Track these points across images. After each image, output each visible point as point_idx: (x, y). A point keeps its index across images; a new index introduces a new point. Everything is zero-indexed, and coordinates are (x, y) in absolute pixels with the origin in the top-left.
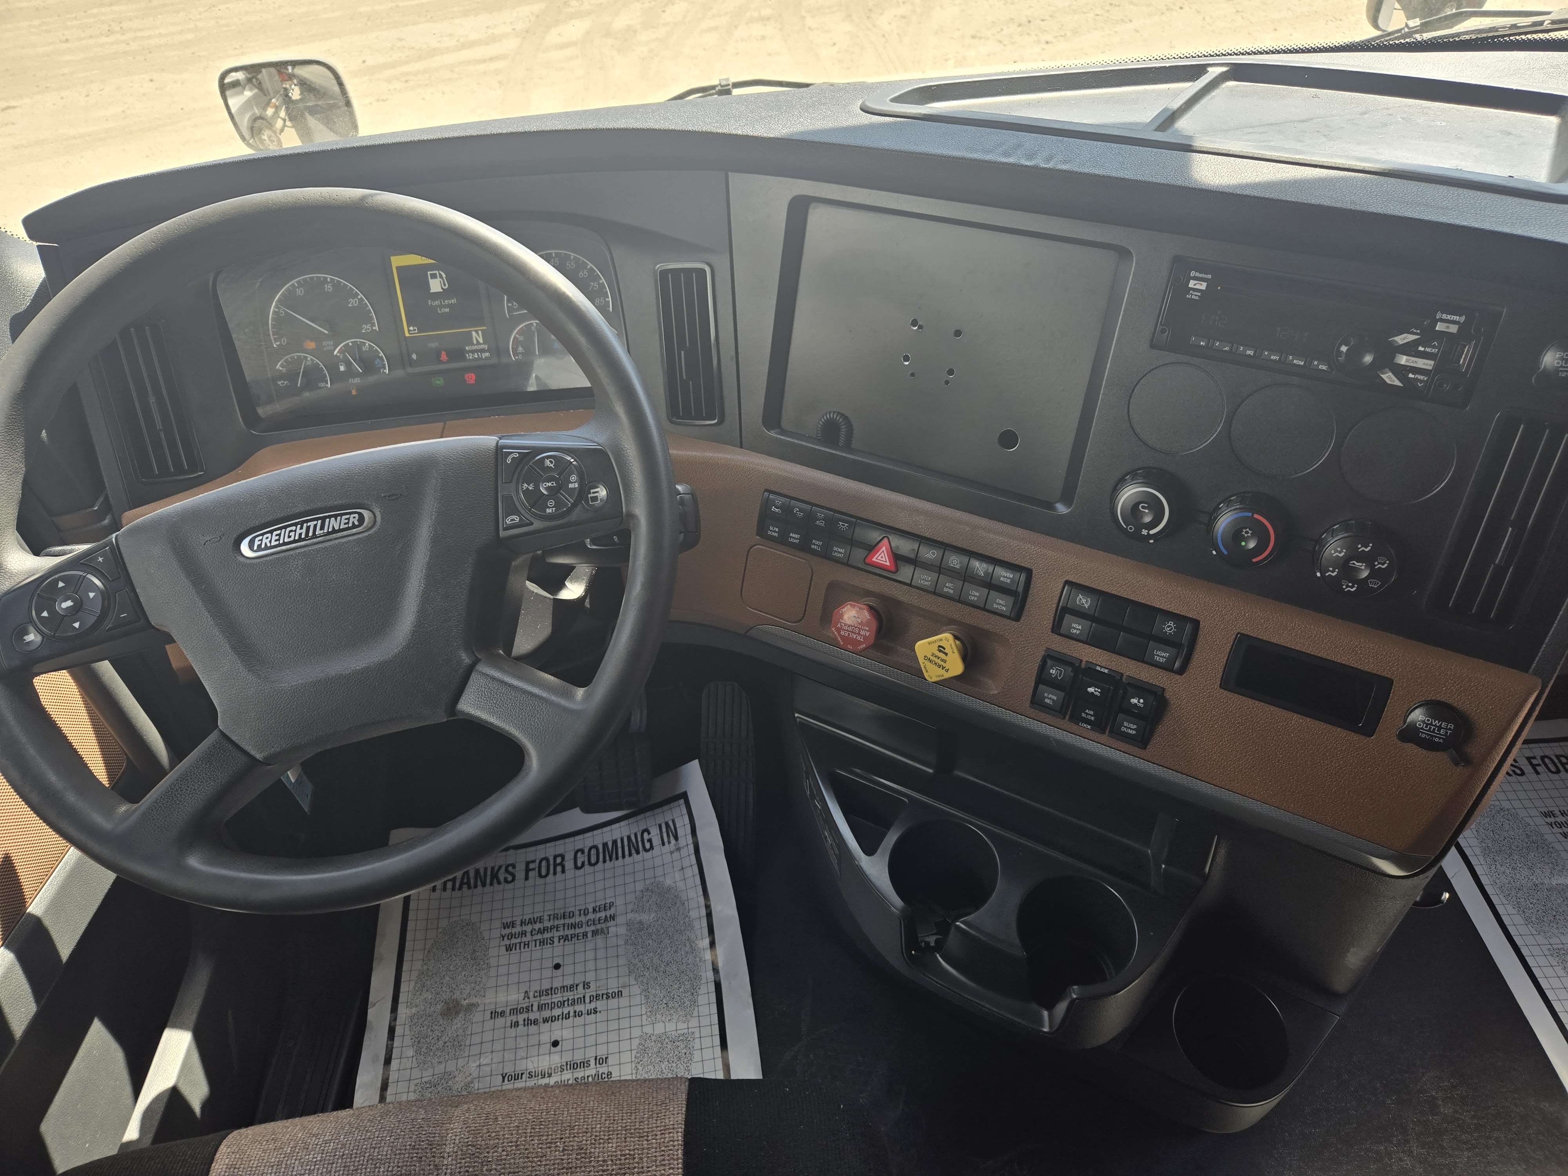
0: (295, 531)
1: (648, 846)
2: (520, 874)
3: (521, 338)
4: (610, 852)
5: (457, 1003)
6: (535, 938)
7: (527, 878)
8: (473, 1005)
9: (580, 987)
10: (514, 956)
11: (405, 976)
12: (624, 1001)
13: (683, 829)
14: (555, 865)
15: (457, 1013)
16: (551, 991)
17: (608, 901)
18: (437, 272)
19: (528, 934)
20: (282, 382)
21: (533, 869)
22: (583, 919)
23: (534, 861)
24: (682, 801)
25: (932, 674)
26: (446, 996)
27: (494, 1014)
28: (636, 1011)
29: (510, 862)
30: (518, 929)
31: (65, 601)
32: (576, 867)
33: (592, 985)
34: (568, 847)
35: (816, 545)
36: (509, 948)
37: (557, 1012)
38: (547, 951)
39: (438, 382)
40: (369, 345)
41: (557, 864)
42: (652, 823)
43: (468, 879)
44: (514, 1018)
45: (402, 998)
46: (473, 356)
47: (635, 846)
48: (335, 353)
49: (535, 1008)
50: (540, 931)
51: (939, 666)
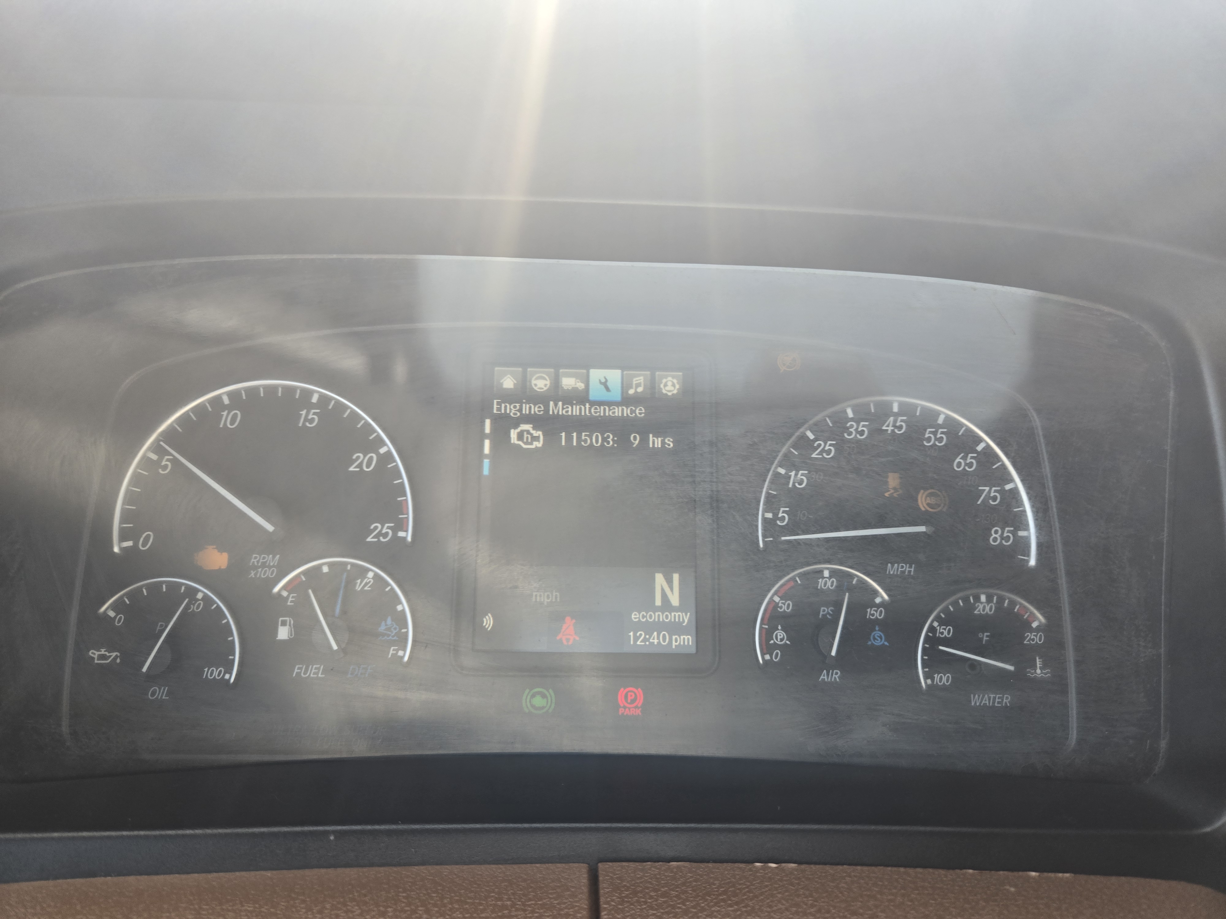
20: (103, 652)
39: (538, 701)
40: (376, 575)
46: (644, 640)
48: (276, 590)
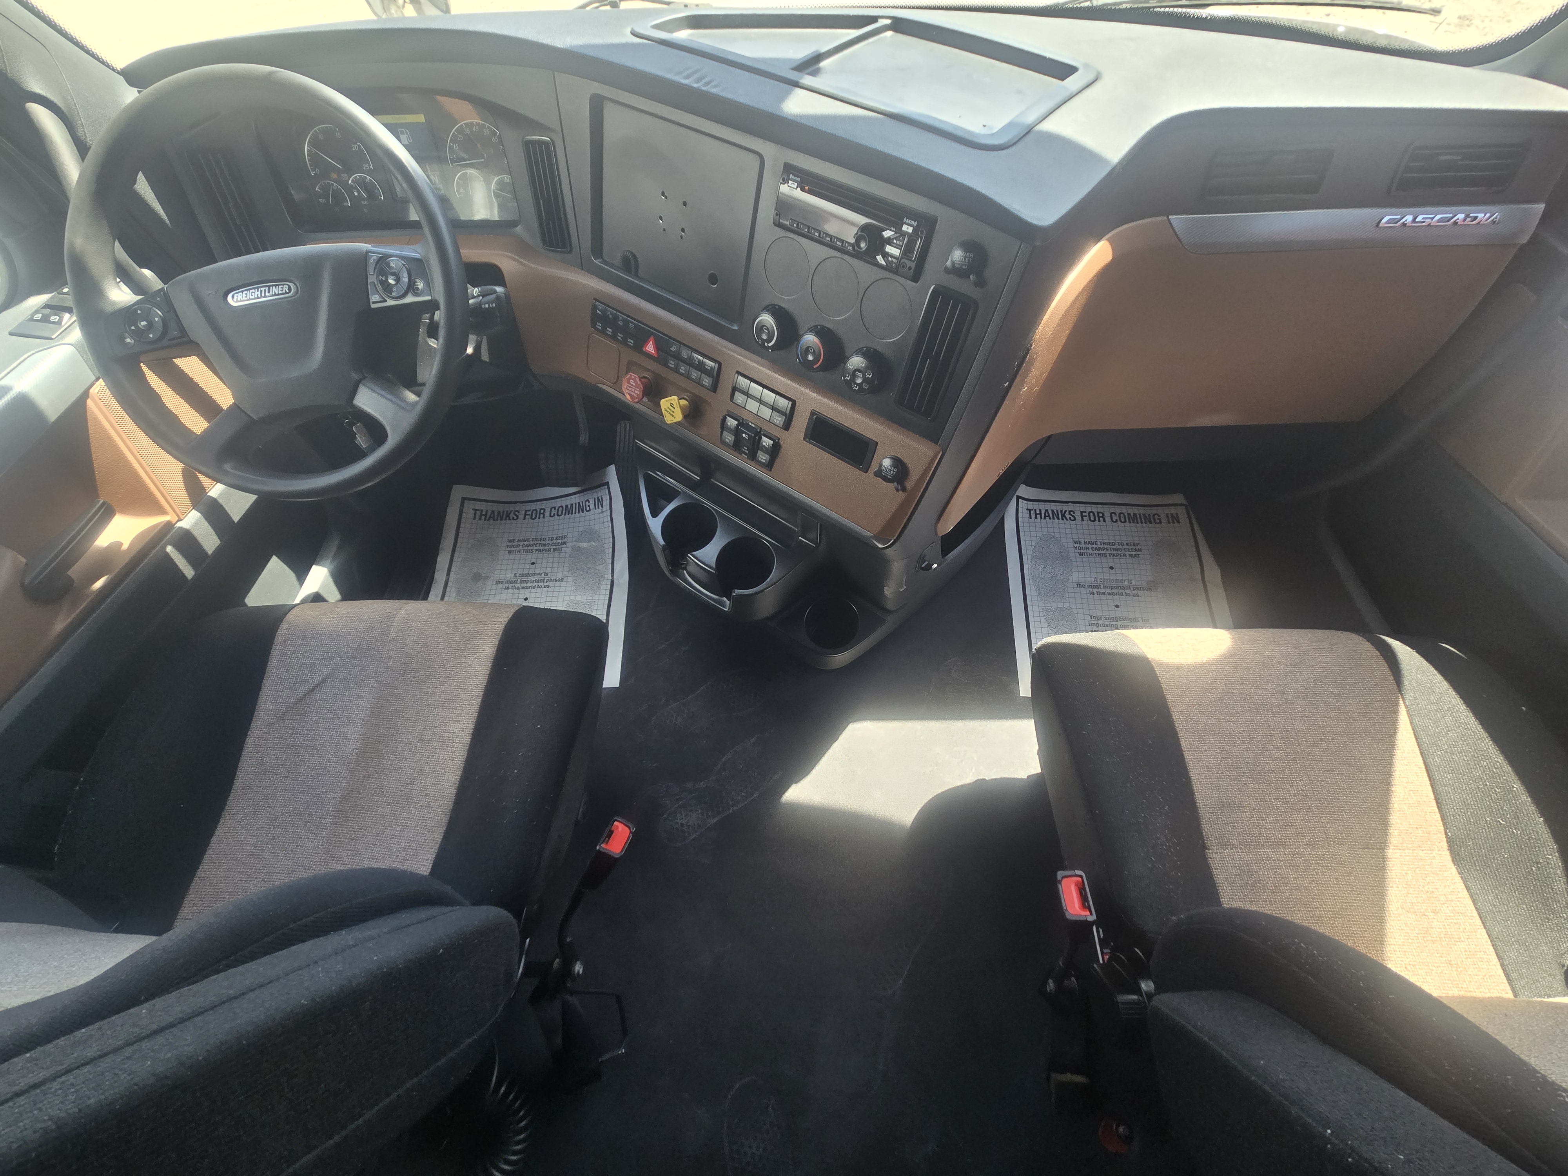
0: (254, 292)
1: (588, 509)
2: (521, 516)
3: (461, 182)
4: (569, 510)
5: (480, 575)
6: (524, 548)
7: (524, 519)
8: (488, 577)
9: (543, 575)
10: (512, 557)
11: (455, 559)
12: (563, 584)
13: (606, 503)
14: (540, 513)
15: (480, 580)
16: (528, 575)
17: (564, 535)
18: (403, 130)
19: (521, 547)
20: (319, 199)
21: (529, 515)
22: (550, 542)
23: (529, 511)
24: (606, 487)
25: (669, 419)
26: (475, 571)
27: (498, 582)
28: (569, 589)
29: (517, 509)
30: (516, 543)
31: (143, 321)
32: (551, 516)
33: (549, 574)
34: (547, 505)
35: (620, 337)
36: (510, 552)
37: (529, 585)
38: (529, 556)
40: (369, 178)
41: (541, 513)
42: (591, 497)
43: (494, 515)
44: (507, 585)
45: (453, 569)
47: (582, 508)
48: (350, 182)
49: (519, 582)
50: (527, 546)
51: (671, 415)
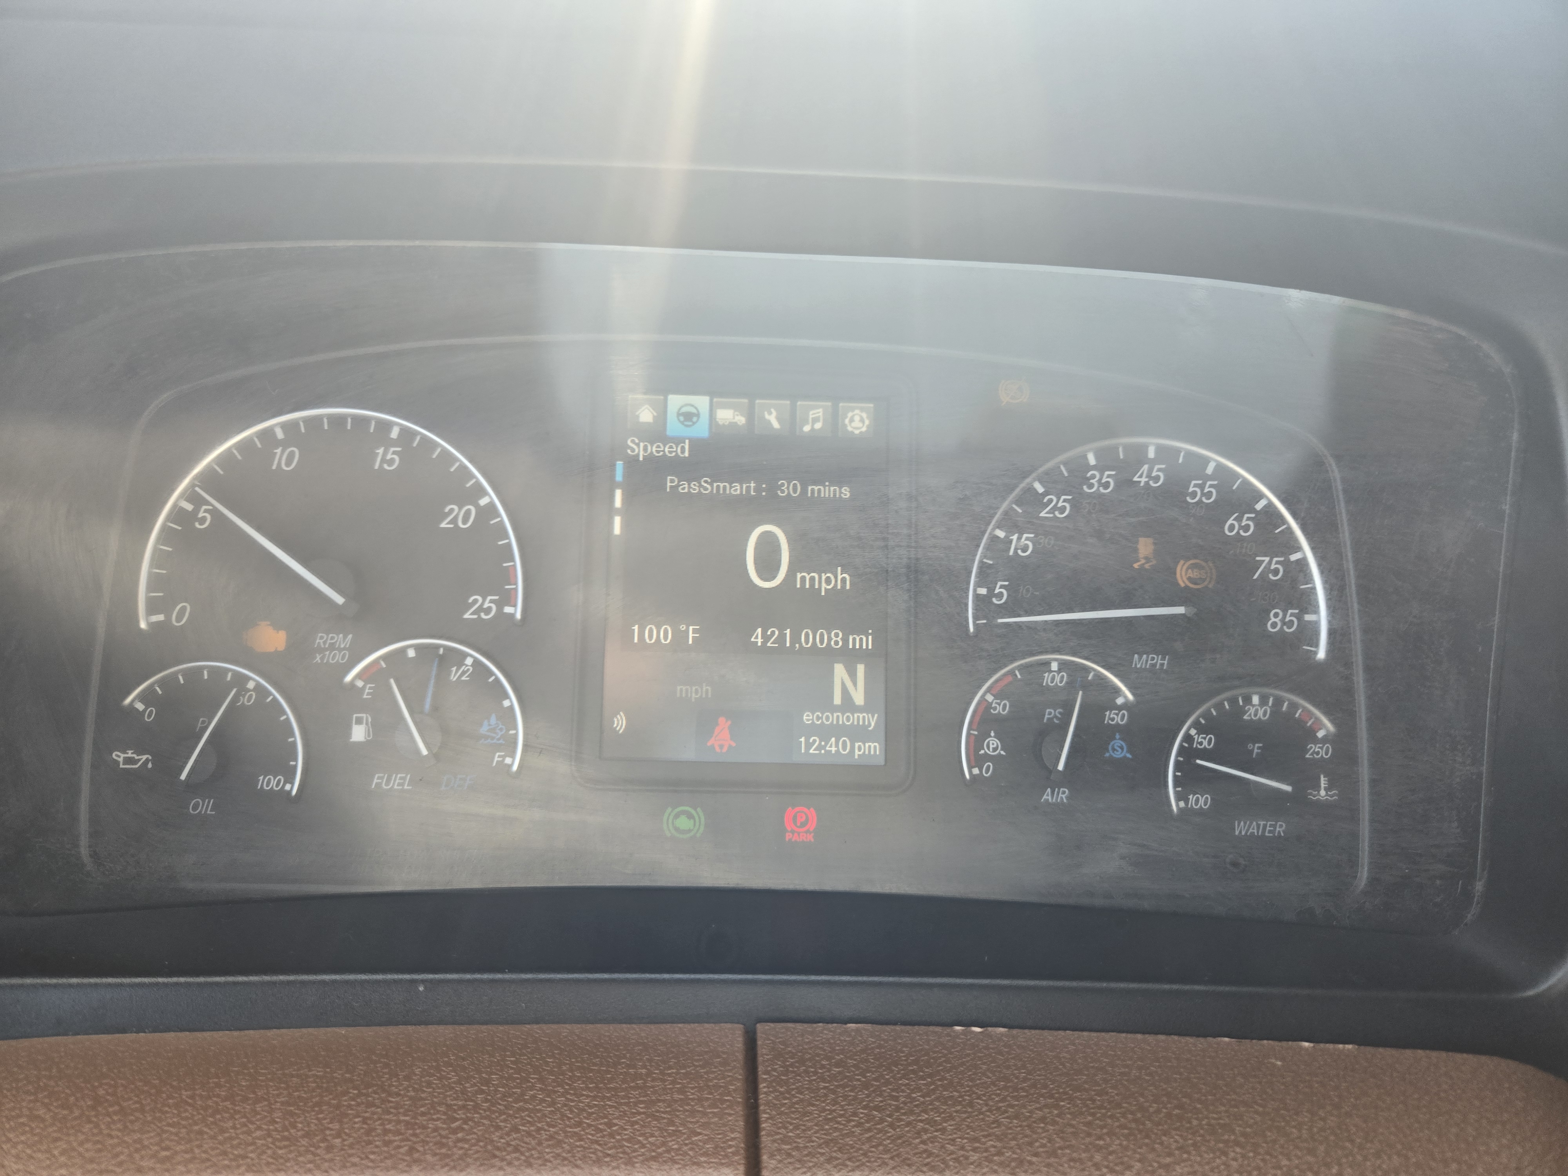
20: (130, 754)
39: (683, 823)
40: (476, 662)
46: (819, 748)
48: (349, 678)
